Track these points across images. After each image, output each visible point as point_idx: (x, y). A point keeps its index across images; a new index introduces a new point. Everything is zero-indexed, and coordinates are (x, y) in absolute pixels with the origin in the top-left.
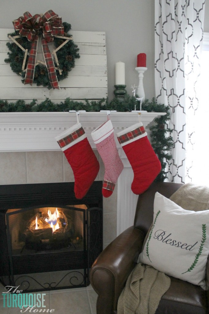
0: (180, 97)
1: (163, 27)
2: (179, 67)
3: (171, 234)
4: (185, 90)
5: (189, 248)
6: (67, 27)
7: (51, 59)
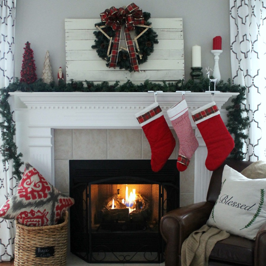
0: (254, 77)
1: (238, 11)
2: (253, 49)
3: (232, 197)
4: (259, 71)
5: (248, 209)
6: (147, 16)
7: (133, 46)
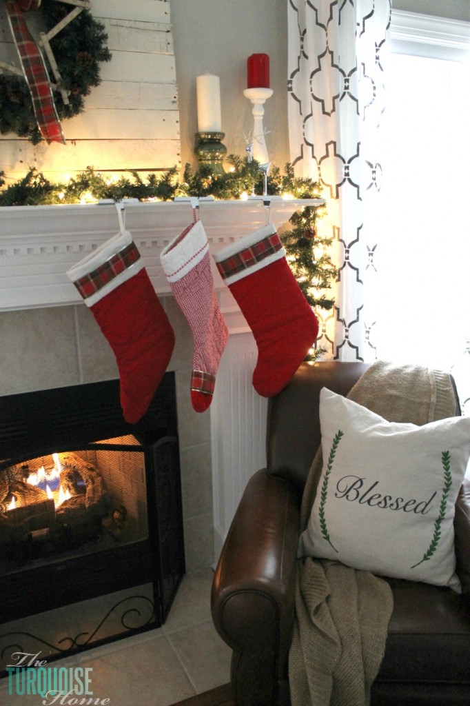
0: (350, 161)
2: (347, 91)
3: (377, 483)
4: (360, 146)
7: (38, 59)
